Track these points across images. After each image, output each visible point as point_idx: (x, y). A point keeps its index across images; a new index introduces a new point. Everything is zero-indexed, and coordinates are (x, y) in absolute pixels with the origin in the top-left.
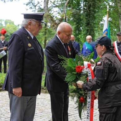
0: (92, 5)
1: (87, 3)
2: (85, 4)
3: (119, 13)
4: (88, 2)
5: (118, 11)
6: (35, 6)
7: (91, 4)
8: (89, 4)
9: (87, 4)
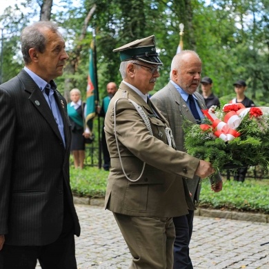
0: (138, 22)
1: (129, 19)
2: (125, 21)
3: (190, 40)
4: (132, 18)
5: (190, 37)
6: (16, 23)
7: (136, 22)
8: (133, 21)
9: (129, 21)
